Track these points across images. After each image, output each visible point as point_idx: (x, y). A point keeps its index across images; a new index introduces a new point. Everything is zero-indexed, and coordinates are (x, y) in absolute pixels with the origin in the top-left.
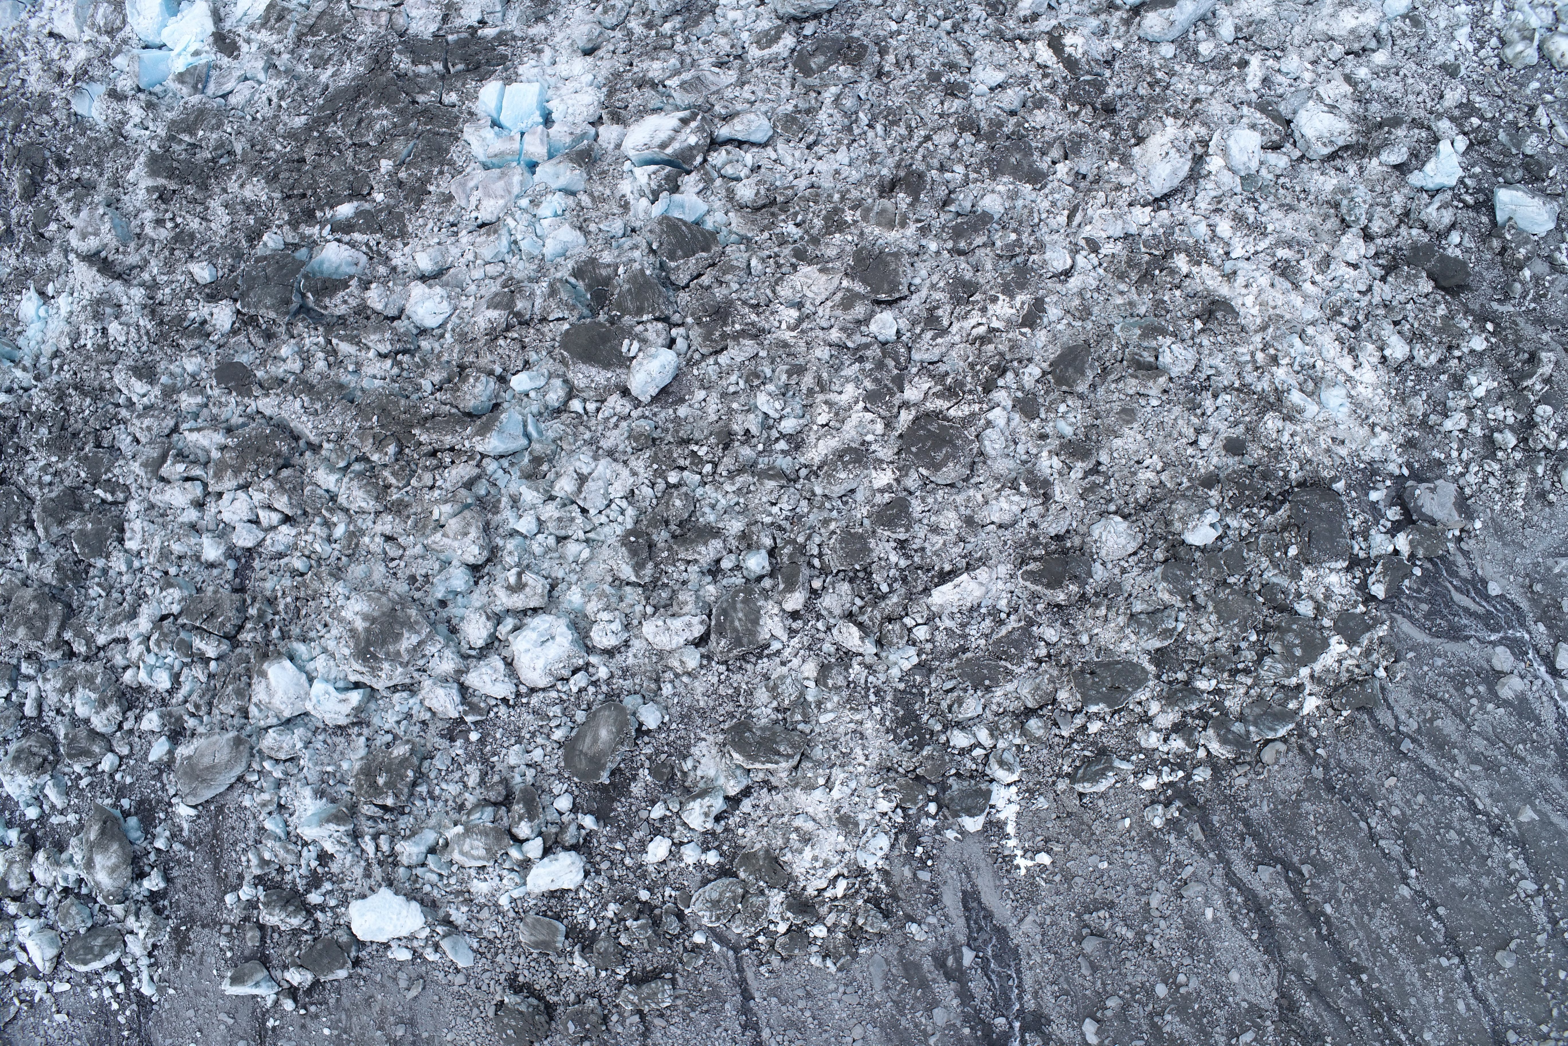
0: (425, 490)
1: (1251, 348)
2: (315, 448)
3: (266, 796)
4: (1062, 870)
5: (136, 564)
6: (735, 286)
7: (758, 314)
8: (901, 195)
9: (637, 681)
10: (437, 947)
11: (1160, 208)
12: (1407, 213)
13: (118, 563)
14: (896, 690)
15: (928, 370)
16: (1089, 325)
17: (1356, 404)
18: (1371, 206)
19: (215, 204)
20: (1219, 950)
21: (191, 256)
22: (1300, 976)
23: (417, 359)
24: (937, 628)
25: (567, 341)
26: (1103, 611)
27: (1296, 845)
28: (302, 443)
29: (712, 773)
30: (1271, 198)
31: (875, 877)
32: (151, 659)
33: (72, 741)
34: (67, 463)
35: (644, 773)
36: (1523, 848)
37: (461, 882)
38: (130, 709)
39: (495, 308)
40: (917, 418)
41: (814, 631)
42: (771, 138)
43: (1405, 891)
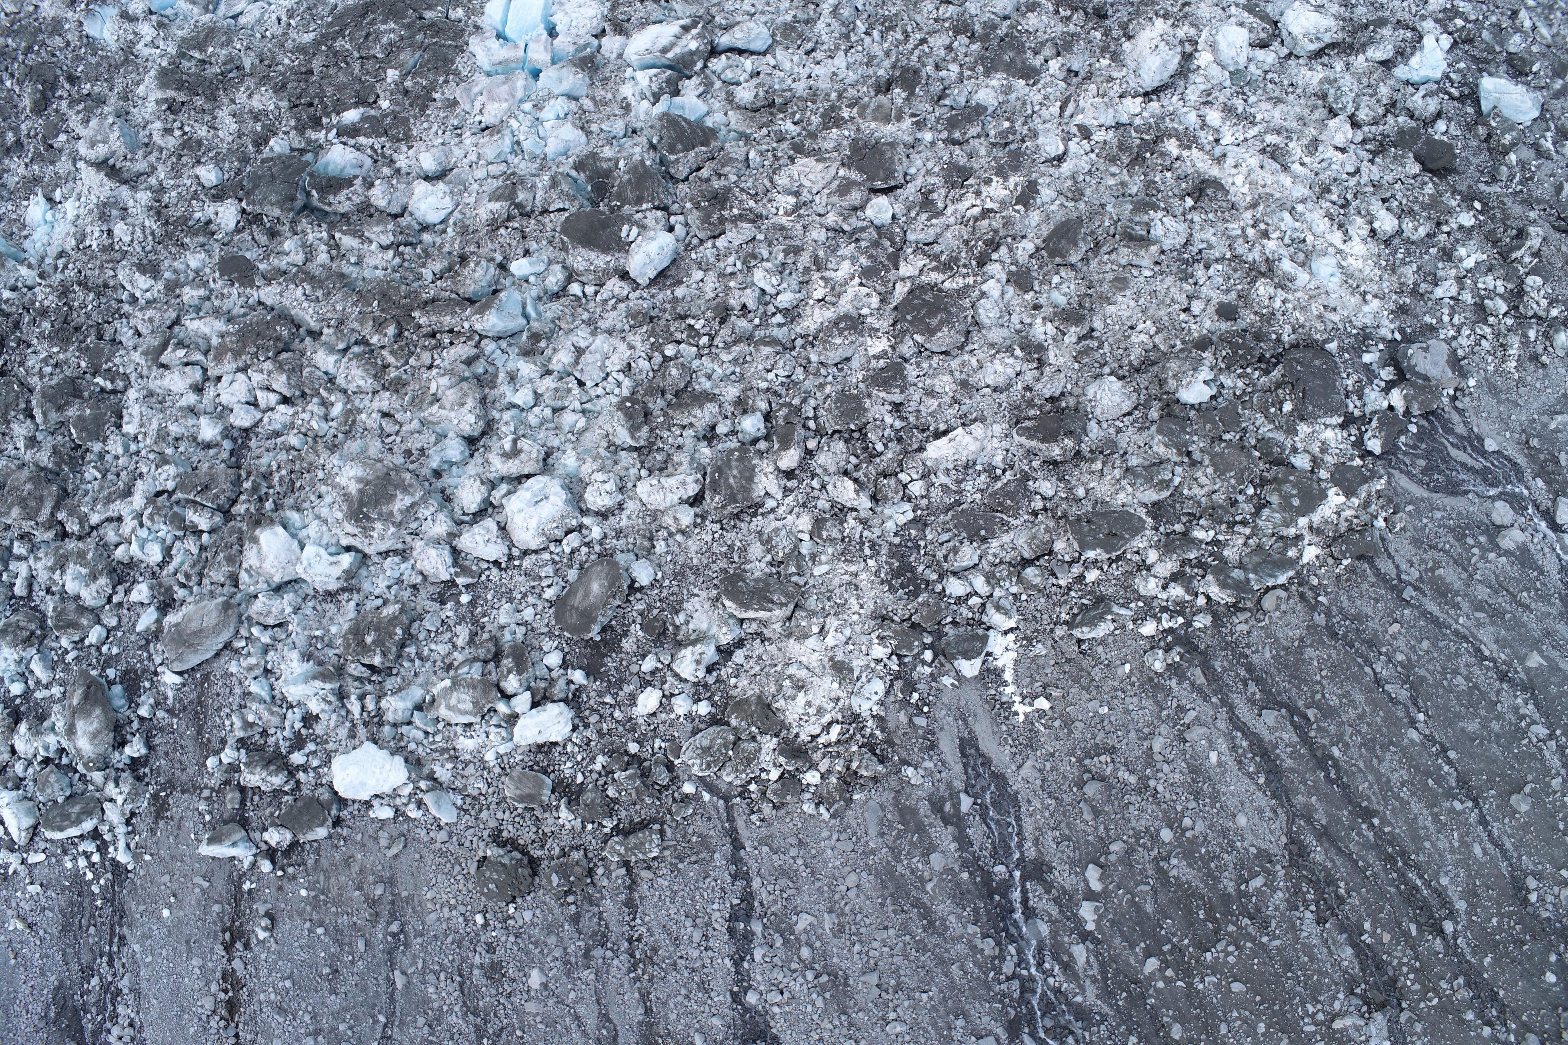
0: (423, 370)
1: (1242, 224)
2: (315, 335)
3: (252, 661)
4: (1061, 715)
5: (133, 447)
6: (733, 178)
7: (756, 202)
8: (897, 90)
9: (631, 540)
10: (420, 804)
11: (1150, 100)
12: (1393, 104)
13: (115, 446)
14: (891, 544)
15: (923, 251)
16: (1082, 206)
17: (1347, 275)
18: (1357, 95)
19: (224, 115)
20: (1224, 794)
21: (199, 162)
22: (1309, 821)
23: (419, 250)
24: (933, 485)
25: (567, 228)
26: (1098, 465)
27: (1300, 690)
28: (302, 331)
29: (704, 626)
30: (1260, 92)
31: (870, 723)
32: (143, 533)
33: (59, 614)
34: (69, 354)
35: (636, 629)
36: (1533, 694)
37: (448, 739)
38: (120, 583)
39: (497, 200)
40: (911, 291)
41: (809, 490)
42: (770, 46)
43: (1413, 735)
